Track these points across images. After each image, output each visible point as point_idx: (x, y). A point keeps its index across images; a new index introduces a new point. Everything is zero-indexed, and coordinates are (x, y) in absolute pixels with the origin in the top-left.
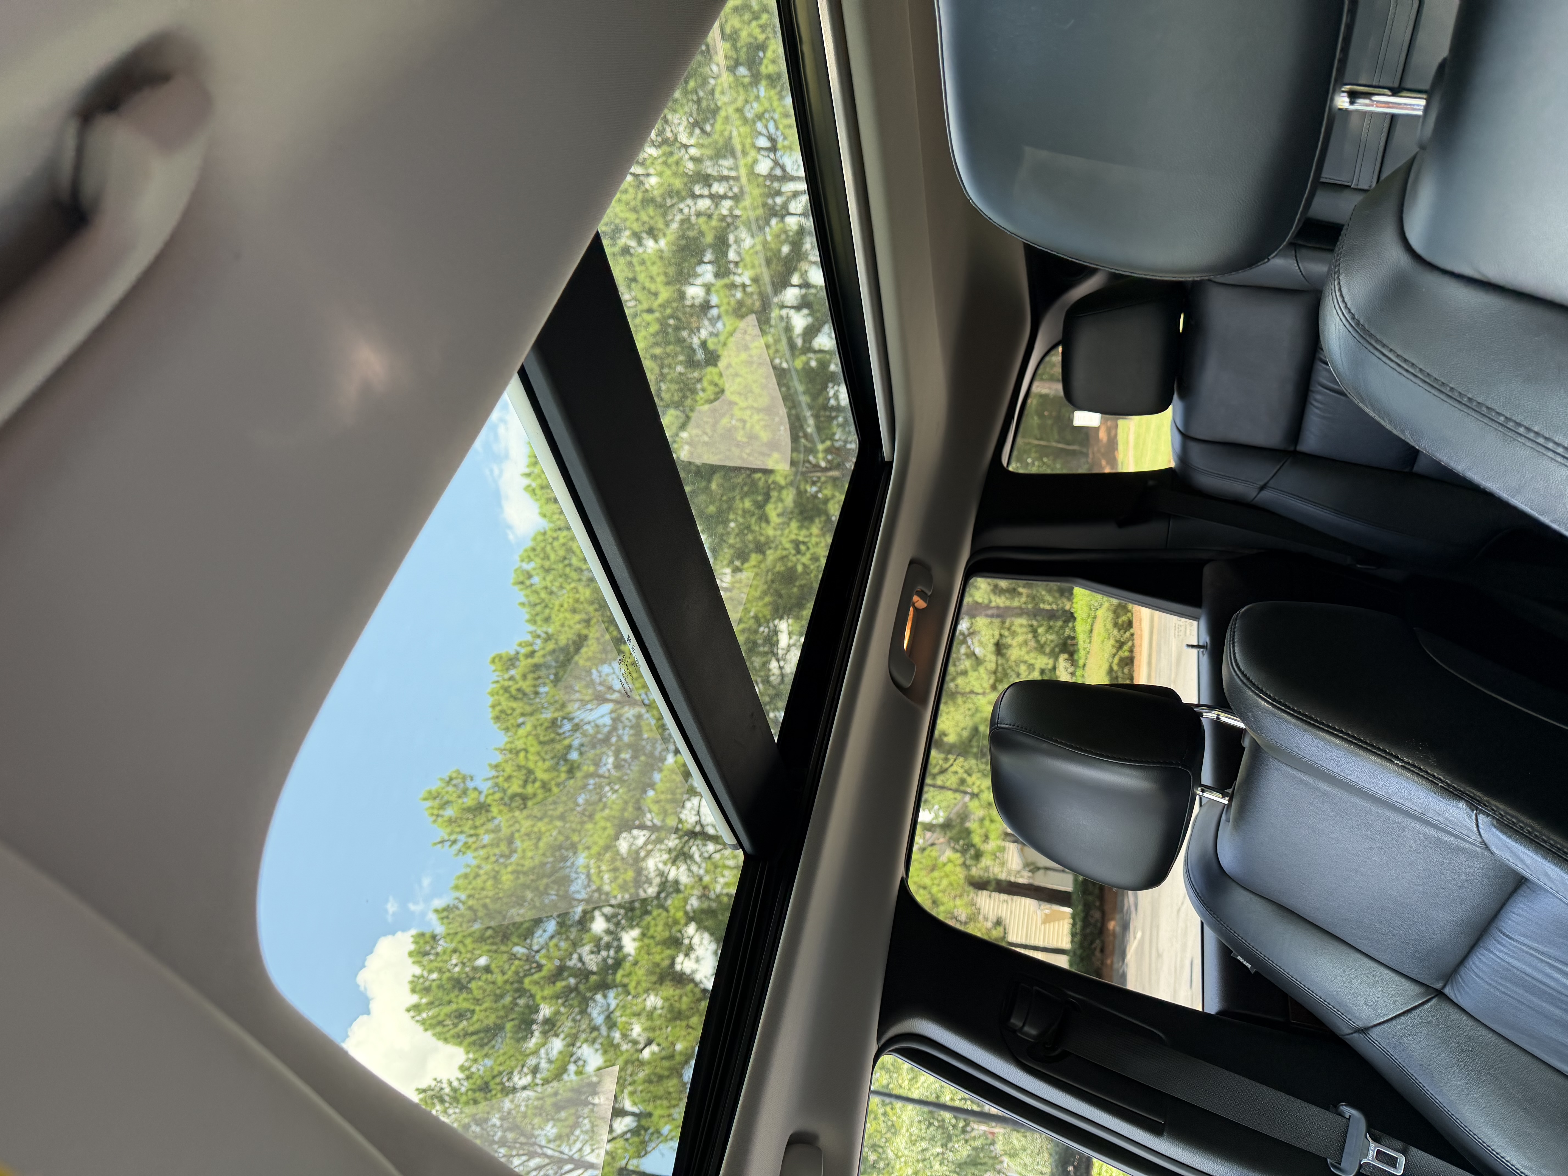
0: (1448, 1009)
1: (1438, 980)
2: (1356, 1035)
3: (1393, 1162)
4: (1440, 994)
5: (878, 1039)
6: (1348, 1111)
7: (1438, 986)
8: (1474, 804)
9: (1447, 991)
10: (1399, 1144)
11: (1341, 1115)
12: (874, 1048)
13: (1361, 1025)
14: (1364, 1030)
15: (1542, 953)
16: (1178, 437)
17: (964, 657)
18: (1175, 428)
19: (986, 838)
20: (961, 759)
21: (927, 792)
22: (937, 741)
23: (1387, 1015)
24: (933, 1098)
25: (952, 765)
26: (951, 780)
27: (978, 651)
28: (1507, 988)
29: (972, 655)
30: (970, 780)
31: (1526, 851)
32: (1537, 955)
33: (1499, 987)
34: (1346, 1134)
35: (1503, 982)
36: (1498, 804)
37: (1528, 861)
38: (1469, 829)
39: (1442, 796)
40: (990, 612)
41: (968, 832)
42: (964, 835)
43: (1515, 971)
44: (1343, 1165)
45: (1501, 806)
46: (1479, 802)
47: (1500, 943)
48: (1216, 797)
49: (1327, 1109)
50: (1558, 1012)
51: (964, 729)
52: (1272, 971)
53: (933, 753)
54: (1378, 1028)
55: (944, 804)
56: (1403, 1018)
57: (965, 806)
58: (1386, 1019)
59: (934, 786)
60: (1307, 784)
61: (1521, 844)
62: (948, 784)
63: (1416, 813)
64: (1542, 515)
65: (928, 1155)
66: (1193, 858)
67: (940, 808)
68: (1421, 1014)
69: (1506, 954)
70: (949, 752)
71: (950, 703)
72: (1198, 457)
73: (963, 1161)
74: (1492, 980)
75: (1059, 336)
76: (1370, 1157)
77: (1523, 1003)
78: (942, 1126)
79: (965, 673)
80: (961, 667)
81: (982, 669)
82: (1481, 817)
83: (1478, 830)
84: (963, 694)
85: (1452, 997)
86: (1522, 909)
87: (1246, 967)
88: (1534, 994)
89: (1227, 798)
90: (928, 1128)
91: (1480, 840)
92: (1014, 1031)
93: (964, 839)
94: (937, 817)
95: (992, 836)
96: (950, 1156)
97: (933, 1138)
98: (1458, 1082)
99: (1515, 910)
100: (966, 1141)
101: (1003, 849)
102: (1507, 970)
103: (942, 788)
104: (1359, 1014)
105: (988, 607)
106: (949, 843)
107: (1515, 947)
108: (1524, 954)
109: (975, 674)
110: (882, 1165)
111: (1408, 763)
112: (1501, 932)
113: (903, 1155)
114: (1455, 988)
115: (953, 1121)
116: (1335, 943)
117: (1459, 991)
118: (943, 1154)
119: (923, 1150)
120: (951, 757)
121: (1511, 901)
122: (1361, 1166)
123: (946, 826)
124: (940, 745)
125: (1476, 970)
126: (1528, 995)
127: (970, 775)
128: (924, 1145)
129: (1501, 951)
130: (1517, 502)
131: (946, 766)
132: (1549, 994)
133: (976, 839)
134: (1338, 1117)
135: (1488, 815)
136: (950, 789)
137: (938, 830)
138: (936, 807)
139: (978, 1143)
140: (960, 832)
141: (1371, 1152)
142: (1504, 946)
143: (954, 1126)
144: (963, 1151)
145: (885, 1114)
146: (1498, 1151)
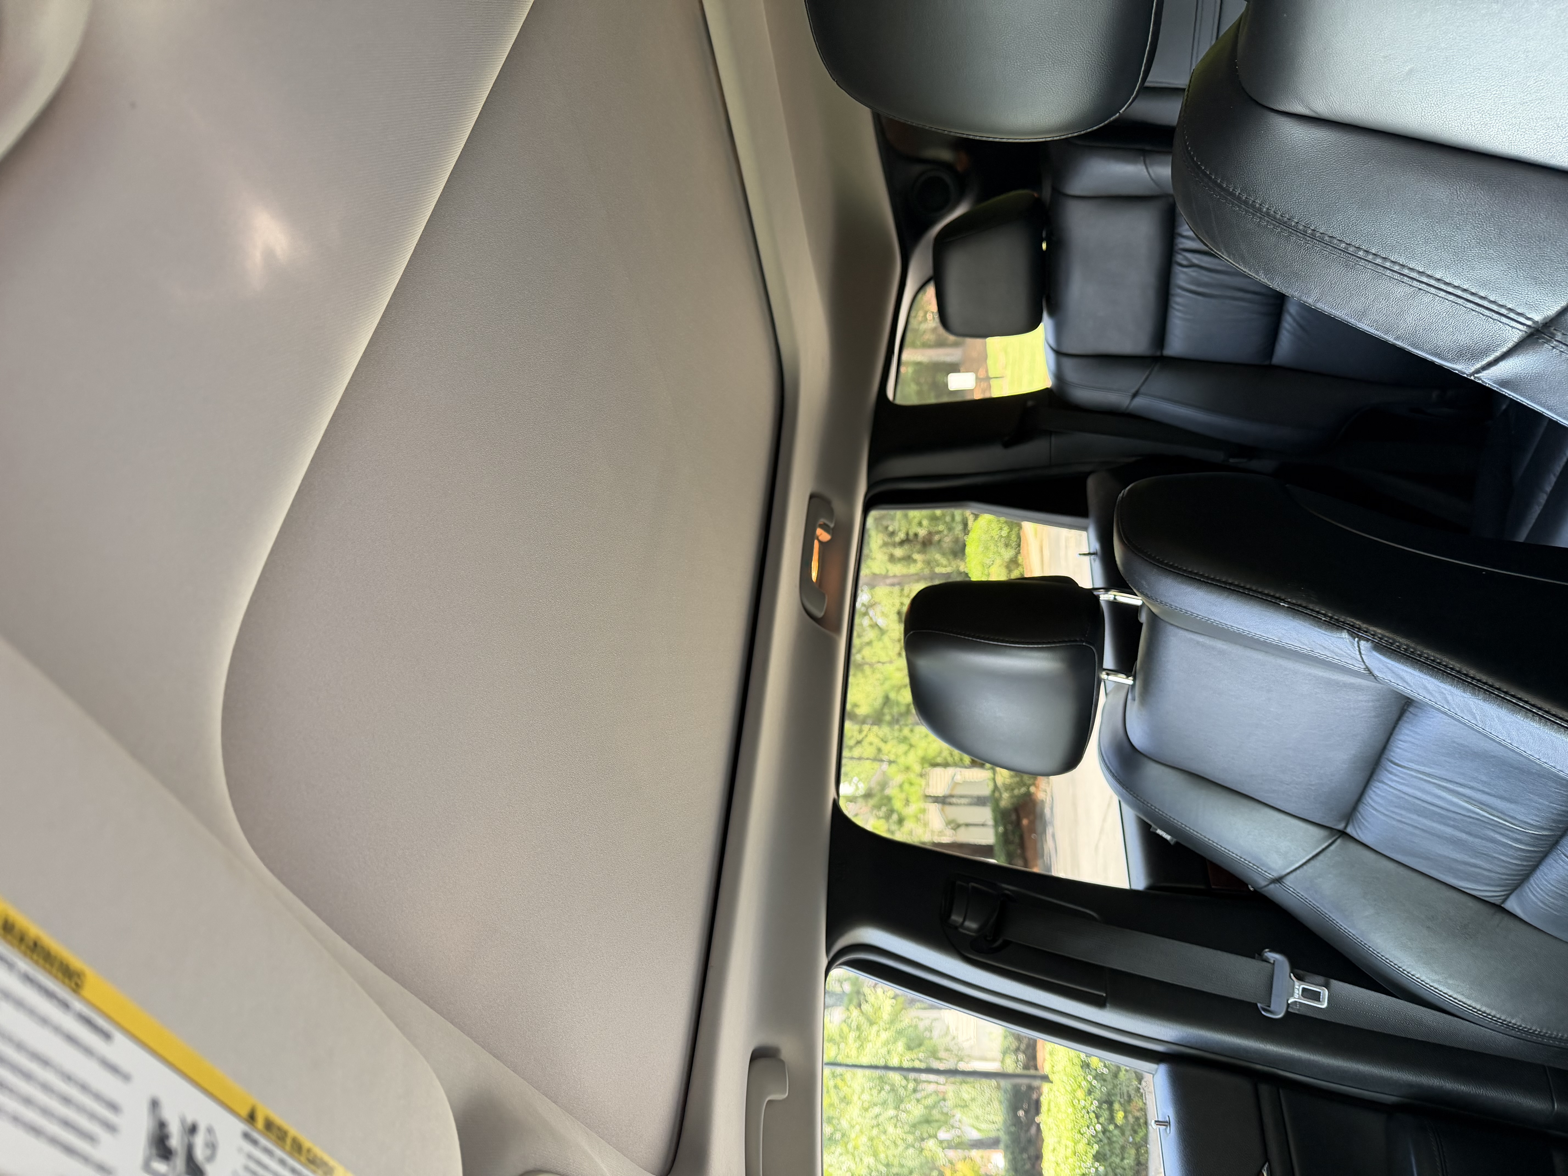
0: (1352, 846)
1: (1340, 821)
2: (1272, 886)
3: (1316, 996)
4: (1343, 834)
5: (828, 950)
6: (1272, 956)
7: (1341, 827)
8: (1355, 631)
9: (1350, 830)
10: (1321, 979)
11: (1266, 961)
12: (824, 961)
13: (1275, 875)
14: (1279, 880)
15: (1429, 775)
16: (1051, 356)
17: (868, 629)
18: (1047, 345)
19: (907, 802)
20: (875, 728)
21: (845, 765)
22: (849, 713)
23: (1297, 861)
24: (882, 1063)
25: (866, 736)
26: (868, 751)
27: (881, 622)
28: (1401, 815)
29: (875, 626)
30: (886, 748)
31: (1405, 668)
32: (1425, 778)
33: (1394, 816)
34: (1272, 979)
35: (1396, 810)
36: (1375, 629)
37: (1408, 678)
38: (1353, 658)
39: (1326, 630)
40: (889, 581)
41: (889, 799)
42: (885, 801)
43: (1407, 797)
44: (1272, 1008)
45: (1379, 631)
46: (1359, 629)
47: (1391, 773)
48: (1121, 679)
49: (1253, 958)
50: (1449, 831)
51: (875, 699)
52: (1189, 837)
53: (848, 725)
54: (1292, 876)
55: (863, 776)
56: (1312, 862)
57: (884, 773)
58: (1297, 865)
59: (852, 758)
60: (1203, 645)
61: (1399, 662)
62: (865, 755)
63: (1305, 651)
64: (1386, 334)
65: (881, 1119)
66: (1106, 741)
67: (860, 780)
68: (1329, 855)
69: (1398, 782)
70: (863, 722)
71: (860, 675)
72: (1072, 373)
73: (917, 1120)
74: (1388, 810)
75: (929, 272)
76: (1296, 996)
77: (1416, 827)
78: (893, 1089)
79: (869, 643)
80: (866, 639)
81: (886, 638)
82: (1362, 643)
83: (1361, 657)
84: (871, 665)
85: (1354, 834)
86: (1408, 735)
87: (1165, 840)
88: (1426, 817)
89: (1131, 678)
90: (880, 1092)
91: (1364, 667)
92: (956, 928)
93: (885, 805)
94: (857, 788)
95: (913, 798)
96: (903, 1116)
97: (884, 1103)
98: (1367, 913)
99: (1401, 737)
100: (918, 1101)
101: (923, 811)
102: (1400, 798)
103: (860, 759)
104: (1273, 865)
105: (886, 577)
106: (871, 812)
107: (1405, 774)
108: (1415, 779)
109: (880, 644)
110: (838, 1136)
111: (1294, 604)
112: (1392, 762)
113: (857, 1123)
114: (1356, 826)
115: (904, 1082)
116: (1245, 802)
117: (1360, 828)
118: (897, 1116)
119: (877, 1116)
120: (866, 727)
121: (1397, 729)
122: (1288, 1005)
123: (868, 795)
124: (854, 717)
125: (1373, 804)
126: (1421, 819)
127: (886, 742)
128: (877, 1110)
129: (1393, 781)
130: (1364, 326)
131: (860, 737)
132: (1439, 814)
133: (898, 804)
134: (1264, 964)
135: (1368, 640)
136: (867, 759)
137: (860, 800)
138: (855, 779)
139: (930, 1101)
140: (882, 799)
141: (1296, 991)
142: (1396, 775)
143: (905, 1088)
144: (916, 1111)
145: (836, 1087)
146: (1408, 970)
